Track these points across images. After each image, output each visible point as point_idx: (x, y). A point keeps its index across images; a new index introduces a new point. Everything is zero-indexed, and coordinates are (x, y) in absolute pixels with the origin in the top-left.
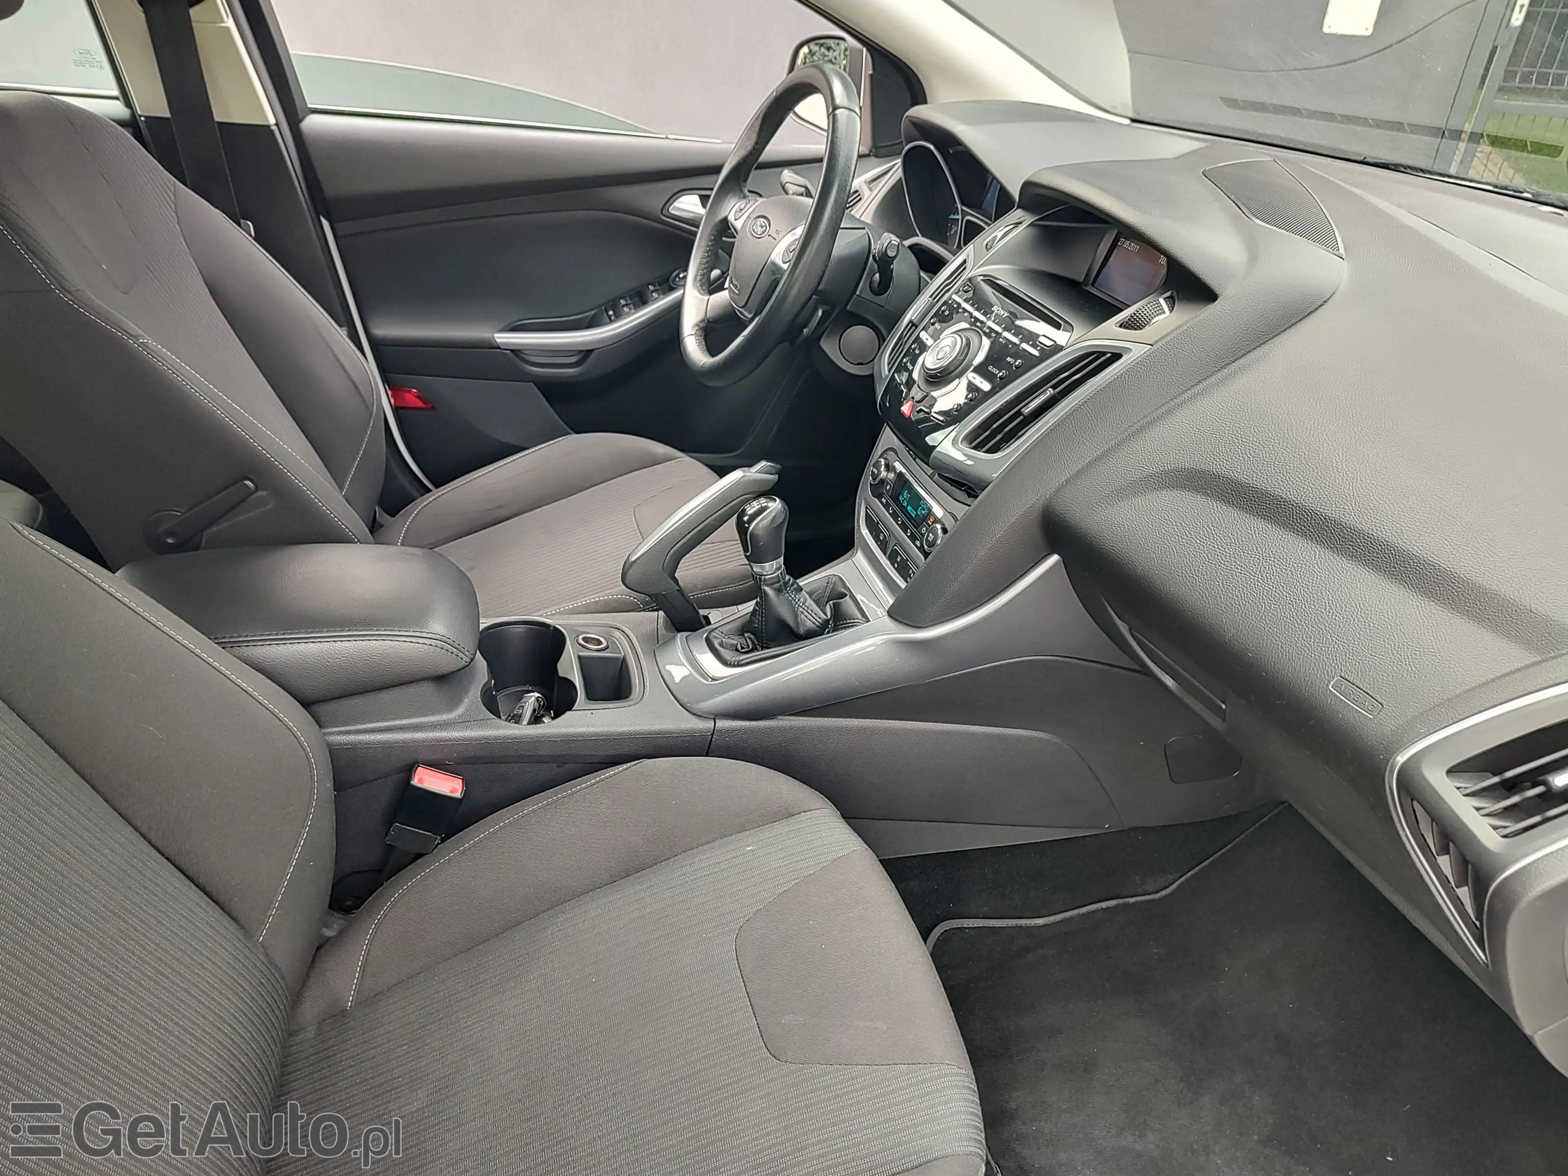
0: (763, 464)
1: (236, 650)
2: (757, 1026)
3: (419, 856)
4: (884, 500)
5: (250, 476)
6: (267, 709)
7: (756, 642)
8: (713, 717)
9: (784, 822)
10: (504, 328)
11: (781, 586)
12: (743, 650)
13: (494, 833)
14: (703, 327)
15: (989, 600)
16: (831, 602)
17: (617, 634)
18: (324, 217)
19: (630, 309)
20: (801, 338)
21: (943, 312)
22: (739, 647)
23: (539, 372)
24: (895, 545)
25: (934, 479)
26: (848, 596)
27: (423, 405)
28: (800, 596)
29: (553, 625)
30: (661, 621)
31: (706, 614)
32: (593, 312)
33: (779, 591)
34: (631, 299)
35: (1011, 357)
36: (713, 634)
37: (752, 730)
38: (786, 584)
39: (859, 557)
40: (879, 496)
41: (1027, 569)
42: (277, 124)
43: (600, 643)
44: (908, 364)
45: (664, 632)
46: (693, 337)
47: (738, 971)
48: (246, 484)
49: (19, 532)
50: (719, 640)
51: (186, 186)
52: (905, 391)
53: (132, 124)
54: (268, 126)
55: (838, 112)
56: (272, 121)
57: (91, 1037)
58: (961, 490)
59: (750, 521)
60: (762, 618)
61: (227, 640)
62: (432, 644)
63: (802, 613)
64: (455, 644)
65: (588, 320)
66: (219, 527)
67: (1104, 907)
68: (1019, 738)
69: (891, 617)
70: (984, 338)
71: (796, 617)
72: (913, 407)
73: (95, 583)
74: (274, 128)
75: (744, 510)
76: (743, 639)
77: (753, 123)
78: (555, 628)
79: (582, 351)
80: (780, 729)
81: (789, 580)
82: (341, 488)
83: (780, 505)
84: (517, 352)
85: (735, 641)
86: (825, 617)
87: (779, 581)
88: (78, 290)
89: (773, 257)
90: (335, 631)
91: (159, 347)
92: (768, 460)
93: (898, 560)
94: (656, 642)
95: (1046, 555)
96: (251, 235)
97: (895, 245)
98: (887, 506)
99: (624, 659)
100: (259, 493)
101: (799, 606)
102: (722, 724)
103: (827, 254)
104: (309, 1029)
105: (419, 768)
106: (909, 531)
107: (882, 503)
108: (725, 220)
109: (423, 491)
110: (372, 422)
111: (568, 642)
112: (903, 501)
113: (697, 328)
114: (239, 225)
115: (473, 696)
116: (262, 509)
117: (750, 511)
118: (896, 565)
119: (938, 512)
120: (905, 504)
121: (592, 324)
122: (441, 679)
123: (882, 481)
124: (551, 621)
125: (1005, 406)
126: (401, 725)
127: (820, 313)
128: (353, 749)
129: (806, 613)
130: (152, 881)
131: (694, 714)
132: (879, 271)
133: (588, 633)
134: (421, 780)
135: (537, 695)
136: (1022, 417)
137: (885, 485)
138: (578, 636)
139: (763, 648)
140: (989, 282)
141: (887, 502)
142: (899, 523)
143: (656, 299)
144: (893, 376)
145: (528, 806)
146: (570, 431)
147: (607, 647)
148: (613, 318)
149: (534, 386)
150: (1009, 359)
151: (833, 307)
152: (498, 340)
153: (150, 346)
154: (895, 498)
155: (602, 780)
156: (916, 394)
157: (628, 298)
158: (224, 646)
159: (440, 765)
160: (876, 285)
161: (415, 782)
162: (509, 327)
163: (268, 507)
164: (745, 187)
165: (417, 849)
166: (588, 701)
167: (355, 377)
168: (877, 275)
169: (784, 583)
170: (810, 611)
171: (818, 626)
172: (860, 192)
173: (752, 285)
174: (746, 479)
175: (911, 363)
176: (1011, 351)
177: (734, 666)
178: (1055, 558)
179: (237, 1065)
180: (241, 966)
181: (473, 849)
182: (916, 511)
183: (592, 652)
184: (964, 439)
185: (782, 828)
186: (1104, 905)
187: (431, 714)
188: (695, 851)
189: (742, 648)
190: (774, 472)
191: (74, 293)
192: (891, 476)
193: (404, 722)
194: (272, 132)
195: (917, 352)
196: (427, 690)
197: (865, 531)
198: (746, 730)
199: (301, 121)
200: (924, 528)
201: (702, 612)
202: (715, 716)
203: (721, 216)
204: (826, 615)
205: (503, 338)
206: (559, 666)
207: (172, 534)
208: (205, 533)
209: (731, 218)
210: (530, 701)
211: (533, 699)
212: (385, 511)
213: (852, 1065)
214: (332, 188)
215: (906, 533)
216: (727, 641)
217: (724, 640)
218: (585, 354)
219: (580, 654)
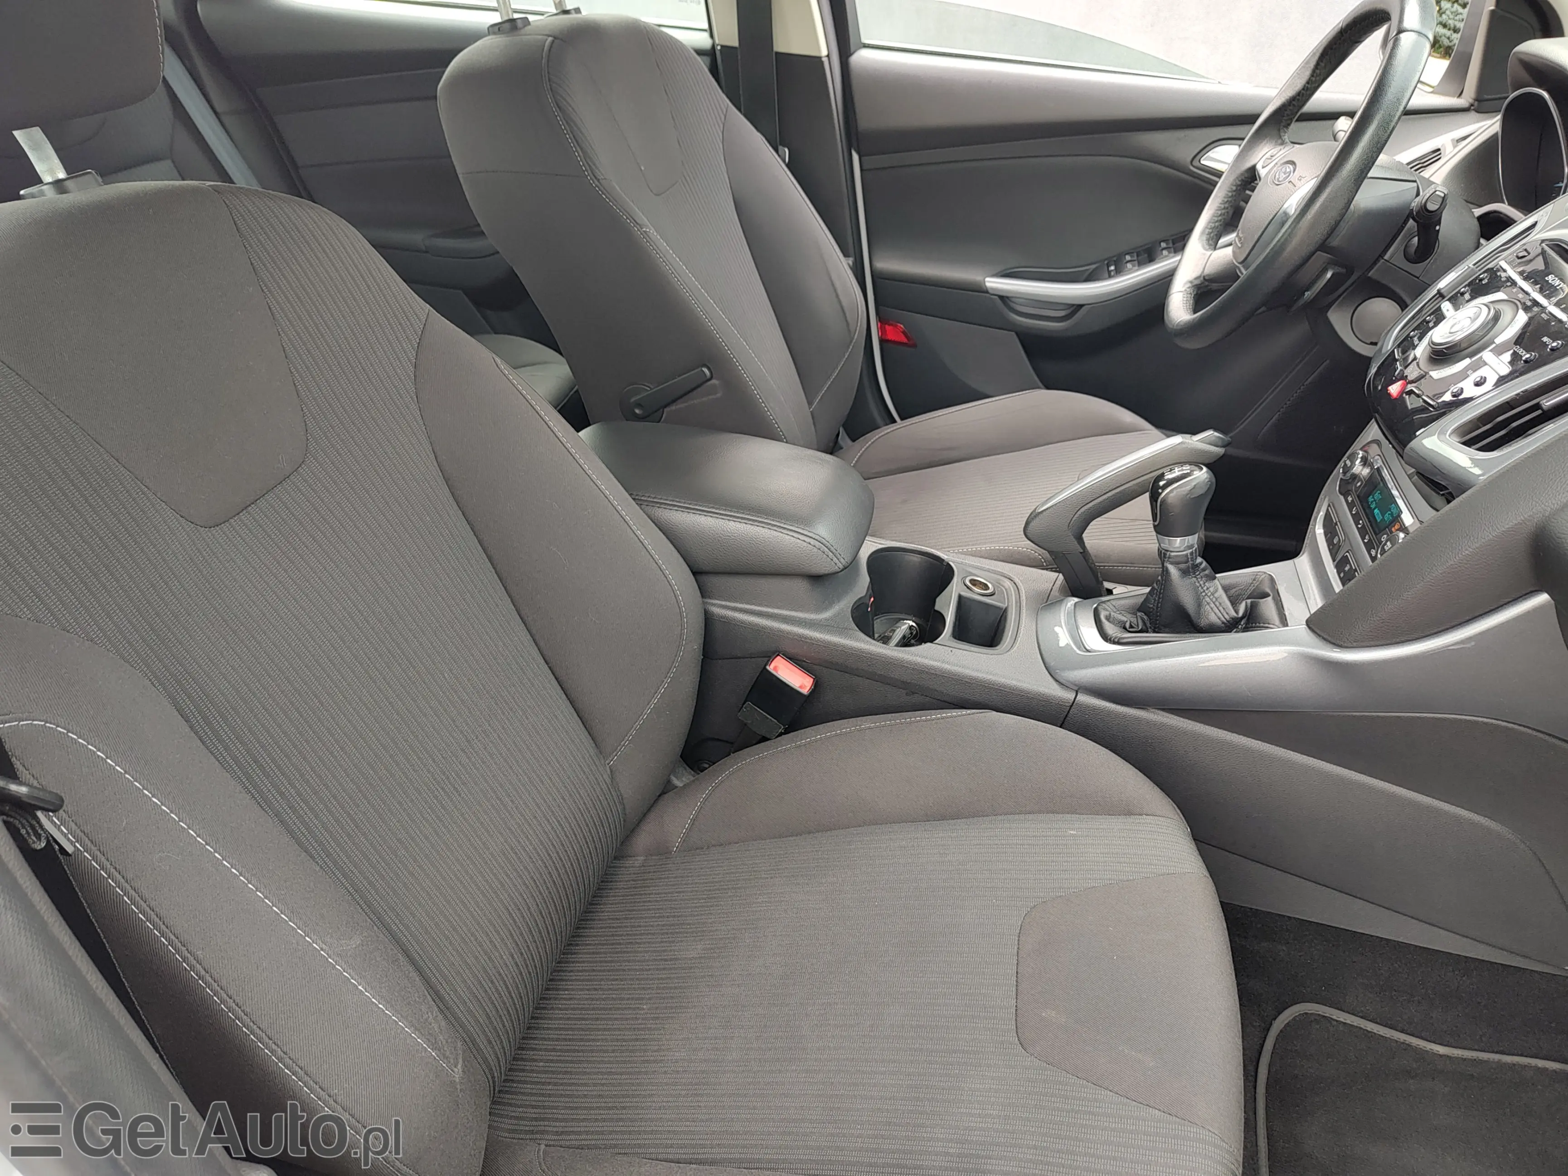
0: (1209, 433)
1: (647, 509)
2: (1015, 1008)
3: (764, 739)
4: (1350, 499)
5: (708, 364)
6: (656, 563)
7: (1148, 625)
8: (1076, 688)
9: (1121, 819)
10: (999, 272)
11: (1188, 567)
12: (1131, 630)
13: (830, 737)
14: (1196, 285)
15: (1440, 632)
16: (1249, 601)
17: (1007, 583)
18: (855, 150)
19: (1134, 266)
20: (1301, 302)
21: (1481, 280)
22: (1128, 625)
23: (1022, 321)
24: (1348, 552)
25: (1413, 480)
26: (1270, 599)
27: (905, 340)
28: (1211, 584)
29: (947, 561)
30: (1059, 583)
31: (1111, 588)
32: (1094, 266)
33: (1185, 573)
34: (1138, 256)
35: (1549, 337)
36: (1104, 605)
37: (1117, 715)
38: (1198, 566)
39: (1303, 561)
40: (1345, 493)
41: (1502, 603)
42: (828, 56)
43: (987, 587)
44: (1416, 339)
45: (1057, 594)
46: (1181, 294)
47: (1016, 948)
48: (703, 371)
49: (497, 366)
50: (1108, 613)
51: (740, 110)
52: (1400, 368)
53: (709, 54)
54: (820, 58)
55: (1402, 36)
56: (824, 52)
57: (438, 783)
58: (1439, 494)
59: (1165, 487)
60: (1159, 598)
61: (645, 499)
62: (812, 543)
63: (1208, 604)
64: (832, 549)
65: (1087, 273)
66: (677, 407)
67: (1540, 1066)
68: (1457, 819)
69: (1310, 628)
70: (1521, 312)
71: (1199, 605)
72: (1404, 387)
73: (544, 420)
74: (825, 60)
75: (1163, 475)
76: (1135, 619)
77: (1309, 59)
78: (948, 564)
79: (1073, 305)
80: (1148, 722)
81: (1201, 563)
82: (810, 403)
83: (1206, 476)
84: (1005, 299)
85: (1127, 618)
86: (1235, 615)
87: (1187, 562)
88: (605, 179)
89: (1285, 206)
90: (731, 511)
91: (659, 237)
92: (1216, 430)
93: (1347, 569)
94: (1045, 600)
95: (1532, 592)
96: (784, 161)
97: (1439, 196)
98: (1350, 506)
99: (1005, 610)
100: (714, 381)
101: (1206, 595)
102: (1083, 698)
103: (1346, 201)
104: (639, 858)
105: (779, 657)
106: (1367, 537)
107: (1347, 501)
108: (1253, 170)
109: (888, 421)
110: (851, 347)
111: (955, 579)
112: (1372, 502)
113: (1189, 285)
114: (777, 151)
115: (845, 605)
116: (714, 397)
117: (1169, 476)
118: (1342, 575)
119: (1407, 519)
120: (1373, 506)
121: (1090, 278)
122: (816, 579)
123: (1355, 477)
124: (946, 557)
125: (1522, 396)
126: (772, 613)
127: (1329, 275)
128: (728, 622)
129: (1212, 605)
130: (529, 680)
131: (1056, 681)
132: (1418, 235)
133: (978, 576)
134: (775, 668)
135: (911, 623)
136: (1539, 412)
137: (1356, 481)
138: (966, 577)
139: (1154, 632)
140: (1556, 249)
141: (1353, 501)
142: (1360, 526)
143: (1166, 256)
144: (1393, 351)
145: (867, 723)
146: (1040, 384)
147: (992, 594)
148: (1112, 273)
149: (1015, 336)
150: (1545, 339)
151: (1350, 271)
152: (988, 285)
153: (651, 235)
154: (1363, 499)
155: (943, 718)
156: (1412, 372)
157: (1135, 254)
158: (639, 503)
159: (800, 661)
160: (1412, 250)
161: (770, 668)
162: (1002, 274)
163: (719, 395)
164: (1285, 132)
165: (763, 732)
166: (952, 638)
167: (845, 303)
168: (1416, 239)
169: (1193, 564)
170: (1217, 603)
171: (1223, 623)
172: (1442, 151)
173: (1256, 237)
174: (1184, 446)
175: (1418, 338)
176: (1553, 330)
177: (1114, 643)
178: (1543, 598)
179: (554, 855)
180: (584, 777)
181: (807, 746)
182: (1383, 516)
183: (976, 594)
184: (1455, 431)
185: (1116, 823)
186: (1541, 1063)
187: (801, 611)
188: (1017, 817)
189: (1131, 627)
190: (1220, 444)
191: (601, 181)
192: (1366, 472)
193: (776, 611)
194: (822, 63)
195: (1431, 324)
196: (800, 587)
197: (1319, 531)
198: (1109, 713)
199: (851, 55)
200: (1385, 536)
201: (1107, 585)
202: (1079, 689)
203: (1248, 165)
204: (1237, 612)
205: (994, 283)
206: (938, 600)
207: (639, 405)
208: (666, 410)
209: (1259, 167)
210: (903, 628)
211: (907, 625)
212: (848, 435)
213: (1101, 1087)
214: (866, 121)
215: (1363, 538)
216: (1116, 615)
217: (1112, 614)
218: (1075, 308)
219: (963, 593)
